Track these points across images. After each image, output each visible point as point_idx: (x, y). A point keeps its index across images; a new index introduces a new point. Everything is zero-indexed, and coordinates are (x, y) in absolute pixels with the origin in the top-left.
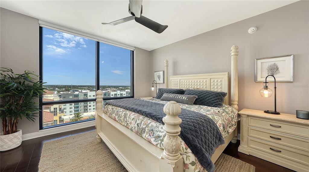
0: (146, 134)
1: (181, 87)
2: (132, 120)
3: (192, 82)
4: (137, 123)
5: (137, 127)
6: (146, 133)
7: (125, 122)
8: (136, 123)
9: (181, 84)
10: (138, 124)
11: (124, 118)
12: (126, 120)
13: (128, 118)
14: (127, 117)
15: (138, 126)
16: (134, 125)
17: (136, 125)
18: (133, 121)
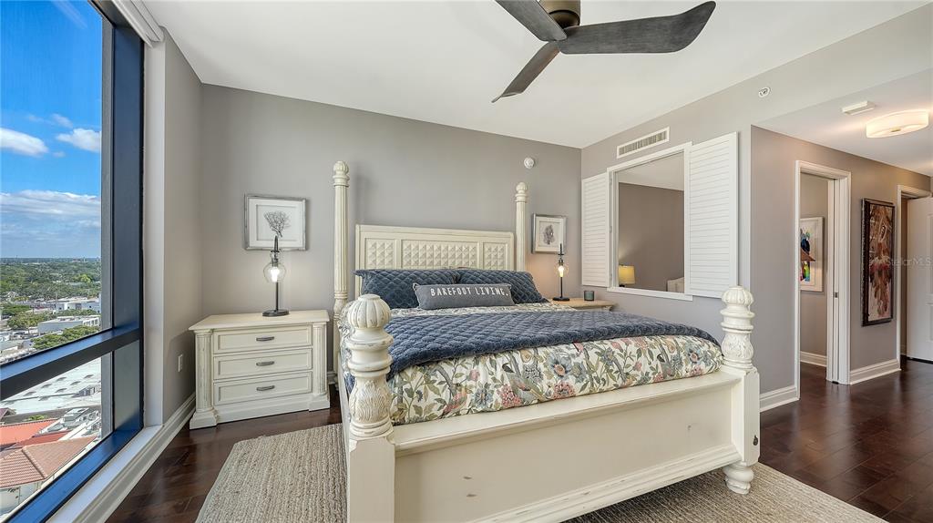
0: (687, 365)
1: (405, 262)
2: (639, 356)
3: (440, 248)
4: (655, 357)
5: (660, 366)
6: (684, 364)
7: (616, 375)
8: (652, 357)
9: (405, 255)
10: (658, 357)
11: (607, 366)
12: (616, 369)
13: (621, 361)
14: (618, 357)
15: (662, 360)
16: (650, 364)
17: (656, 362)
18: (642, 359)
